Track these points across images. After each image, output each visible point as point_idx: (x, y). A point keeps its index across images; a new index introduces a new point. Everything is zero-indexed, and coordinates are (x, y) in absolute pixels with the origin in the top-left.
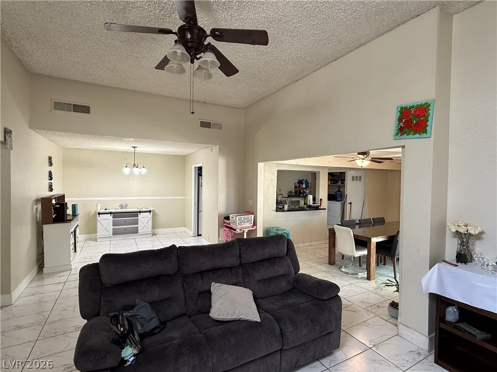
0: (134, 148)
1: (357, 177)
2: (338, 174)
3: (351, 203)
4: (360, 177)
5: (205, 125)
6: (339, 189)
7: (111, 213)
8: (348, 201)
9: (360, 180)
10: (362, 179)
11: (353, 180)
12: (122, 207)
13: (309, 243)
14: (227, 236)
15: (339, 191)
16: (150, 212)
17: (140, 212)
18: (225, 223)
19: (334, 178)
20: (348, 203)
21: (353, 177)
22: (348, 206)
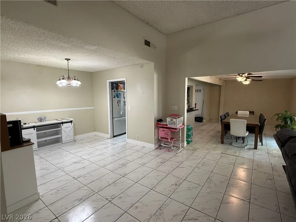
0: (68, 60)
1: (198, 90)
4: (200, 90)
5: (147, 43)
7: (34, 127)
9: (200, 92)
10: (202, 91)
12: (41, 120)
14: (167, 134)
16: (71, 122)
17: (63, 123)
18: (160, 125)
21: (196, 90)
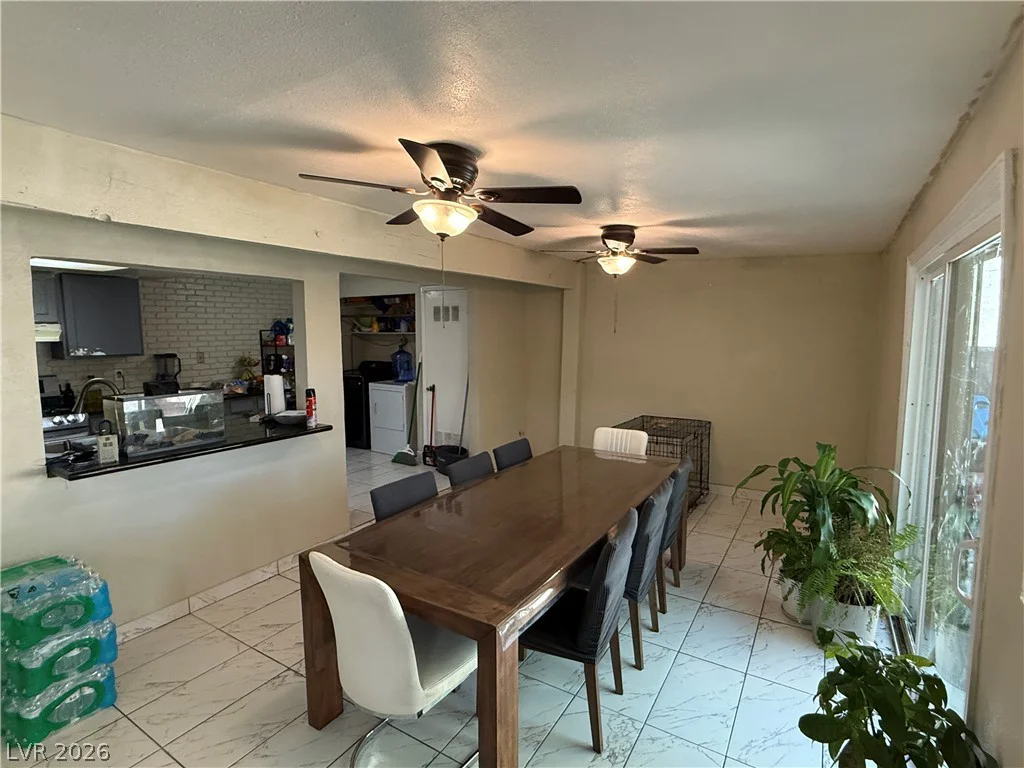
1: (446, 309)
2: (397, 300)
3: (432, 389)
4: (456, 309)
6: (401, 347)
8: (426, 383)
9: (456, 318)
10: (462, 314)
11: (437, 317)
13: (272, 569)
15: (401, 352)
19: (389, 314)
20: (425, 388)
21: (437, 310)
22: (427, 396)
